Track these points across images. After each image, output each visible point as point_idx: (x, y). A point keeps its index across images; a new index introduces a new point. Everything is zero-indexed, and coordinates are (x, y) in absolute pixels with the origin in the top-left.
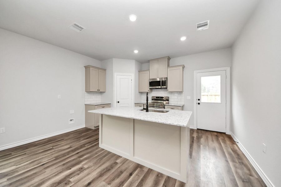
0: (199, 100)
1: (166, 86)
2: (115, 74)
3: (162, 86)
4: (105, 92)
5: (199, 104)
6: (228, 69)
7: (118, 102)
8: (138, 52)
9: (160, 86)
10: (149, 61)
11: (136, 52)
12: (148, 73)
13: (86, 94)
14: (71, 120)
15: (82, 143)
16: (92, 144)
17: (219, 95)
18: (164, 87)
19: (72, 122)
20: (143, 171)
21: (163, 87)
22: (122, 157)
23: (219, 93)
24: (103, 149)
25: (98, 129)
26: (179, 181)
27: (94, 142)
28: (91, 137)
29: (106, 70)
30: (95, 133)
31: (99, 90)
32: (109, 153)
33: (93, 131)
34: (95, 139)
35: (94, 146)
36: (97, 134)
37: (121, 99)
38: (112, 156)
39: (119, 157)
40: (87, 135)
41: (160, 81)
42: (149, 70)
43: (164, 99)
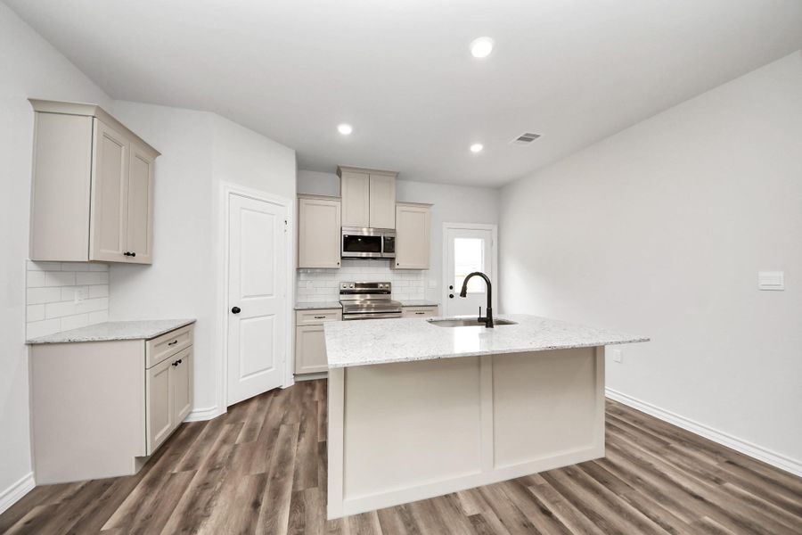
0: (451, 288)
1: (393, 252)
2: (222, 188)
3: (384, 252)
4: (148, 265)
6: (495, 228)
7: (236, 310)
8: (336, 130)
9: (380, 251)
10: (339, 171)
11: (345, 130)
12: (335, 207)
13: (37, 277)
18: (390, 255)
21: (385, 255)
22: (455, 494)
25: (155, 463)
26: (597, 460)
27: (260, 519)
28: (200, 512)
29: (159, 154)
30: (185, 488)
31: (134, 255)
32: (404, 511)
33: (152, 483)
34: (247, 508)
35: (301, 530)
36: (205, 485)
37: (246, 297)
38: (431, 512)
39: (450, 499)
40: (149, 517)
41: (380, 238)
42: (341, 198)
43: (379, 288)
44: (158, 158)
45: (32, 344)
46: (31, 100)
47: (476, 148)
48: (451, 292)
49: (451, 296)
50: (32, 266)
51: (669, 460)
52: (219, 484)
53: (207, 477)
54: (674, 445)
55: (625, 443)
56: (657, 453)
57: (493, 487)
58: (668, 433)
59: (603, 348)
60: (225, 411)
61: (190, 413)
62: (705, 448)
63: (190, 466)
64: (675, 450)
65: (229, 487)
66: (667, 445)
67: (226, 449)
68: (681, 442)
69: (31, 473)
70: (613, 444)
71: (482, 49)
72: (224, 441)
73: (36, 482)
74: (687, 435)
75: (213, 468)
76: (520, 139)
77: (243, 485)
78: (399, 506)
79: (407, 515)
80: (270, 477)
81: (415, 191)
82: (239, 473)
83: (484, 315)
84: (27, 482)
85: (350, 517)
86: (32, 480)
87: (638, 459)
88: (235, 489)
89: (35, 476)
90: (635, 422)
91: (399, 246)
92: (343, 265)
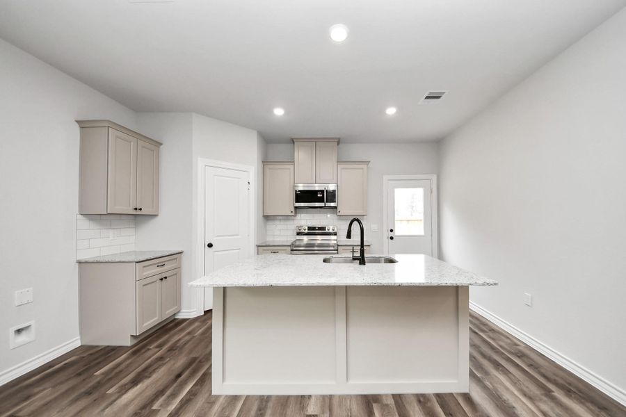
0: (392, 231)
1: (335, 202)
2: (200, 163)
3: (327, 202)
4: (156, 215)
5: (392, 238)
6: (434, 178)
7: (210, 245)
8: (272, 112)
9: (323, 201)
10: (293, 141)
11: (279, 112)
12: (289, 169)
13: (84, 223)
14: (19, 331)
15: (126, 405)
16: (174, 395)
17: (421, 220)
18: (332, 204)
19: (23, 338)
20: (387, 405)
21: (328, 204)
22: (310, 396)
23: (421, 216)
24: (235, 398)
25: (145, 340)
26: (458, 394)
27: (175, 385)
28: (146, 374)
29: (161, 144)
30: (150, 358)
31: (141, 209)
32: (264, 401)
33: (134, 353)
34: (172, 377)
35: (192, 397)
36: (161, 358)
37: (218, 236)
38: (282, 405)
39: (302, 400)
40: (120, 372)
41: (323, 191)
42: (294, 162)
43: (327, 231)
44: (161, 147)
45: (80, 262)
46: (77, 121)
47: (391, 111)
48: (391, 234)
50: (80, 217)
51: (538, 407)
52: (168, 359)
53: (164, 354)
54: (558, 394)
55: (502, 384)
56: (530, 398)
57: (343, 398)
58: (561, 381)
59: (466, 288)
60: (203, 313)
61: (179, 312)
62: (593, 402)
63: (160, 346)
64: (554, 399)
65: (172, 362)
66: (548, 393)
67: (187, 338)
68: (568, 392)
69: (79, 337)
70: (487, 383)
71: (339, 34)
72: (189, 333)
73: (81, 342)
74: (580, 386)
75: (171, 349)
76: (427, 97)
77: (181, 361)
78: (263, 396)
79: (264, 403)
80: (198, 360)
81: (357, 152)
82: (183, 355)
83: (358, 254)
84: (76, 342)
85: (226, 396)
86: (79, 341)
87: (504, 401)
88: (174, 364)
89: (81, 339)
90: (530, 366)
91: (340, 197)
92: (296, 213)
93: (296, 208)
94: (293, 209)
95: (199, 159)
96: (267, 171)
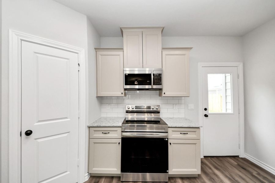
0: (206, 109)
1: (161, 85)
3: (154, 84)
6: (240, 65)
7: (29, 133)
10: (121, 30)
12: (119, 55)
18: (158, 87)
21: (155, 87)
41: (150, 74)
42: (122, 49)
43: (151, 110)
48: (206, 112)
49: (206, 116)
91: (165, 80)
92: (125, 95)
93: (125, 89)
94: (123, 91)
95: (10, 31)
96: (100, 57)
